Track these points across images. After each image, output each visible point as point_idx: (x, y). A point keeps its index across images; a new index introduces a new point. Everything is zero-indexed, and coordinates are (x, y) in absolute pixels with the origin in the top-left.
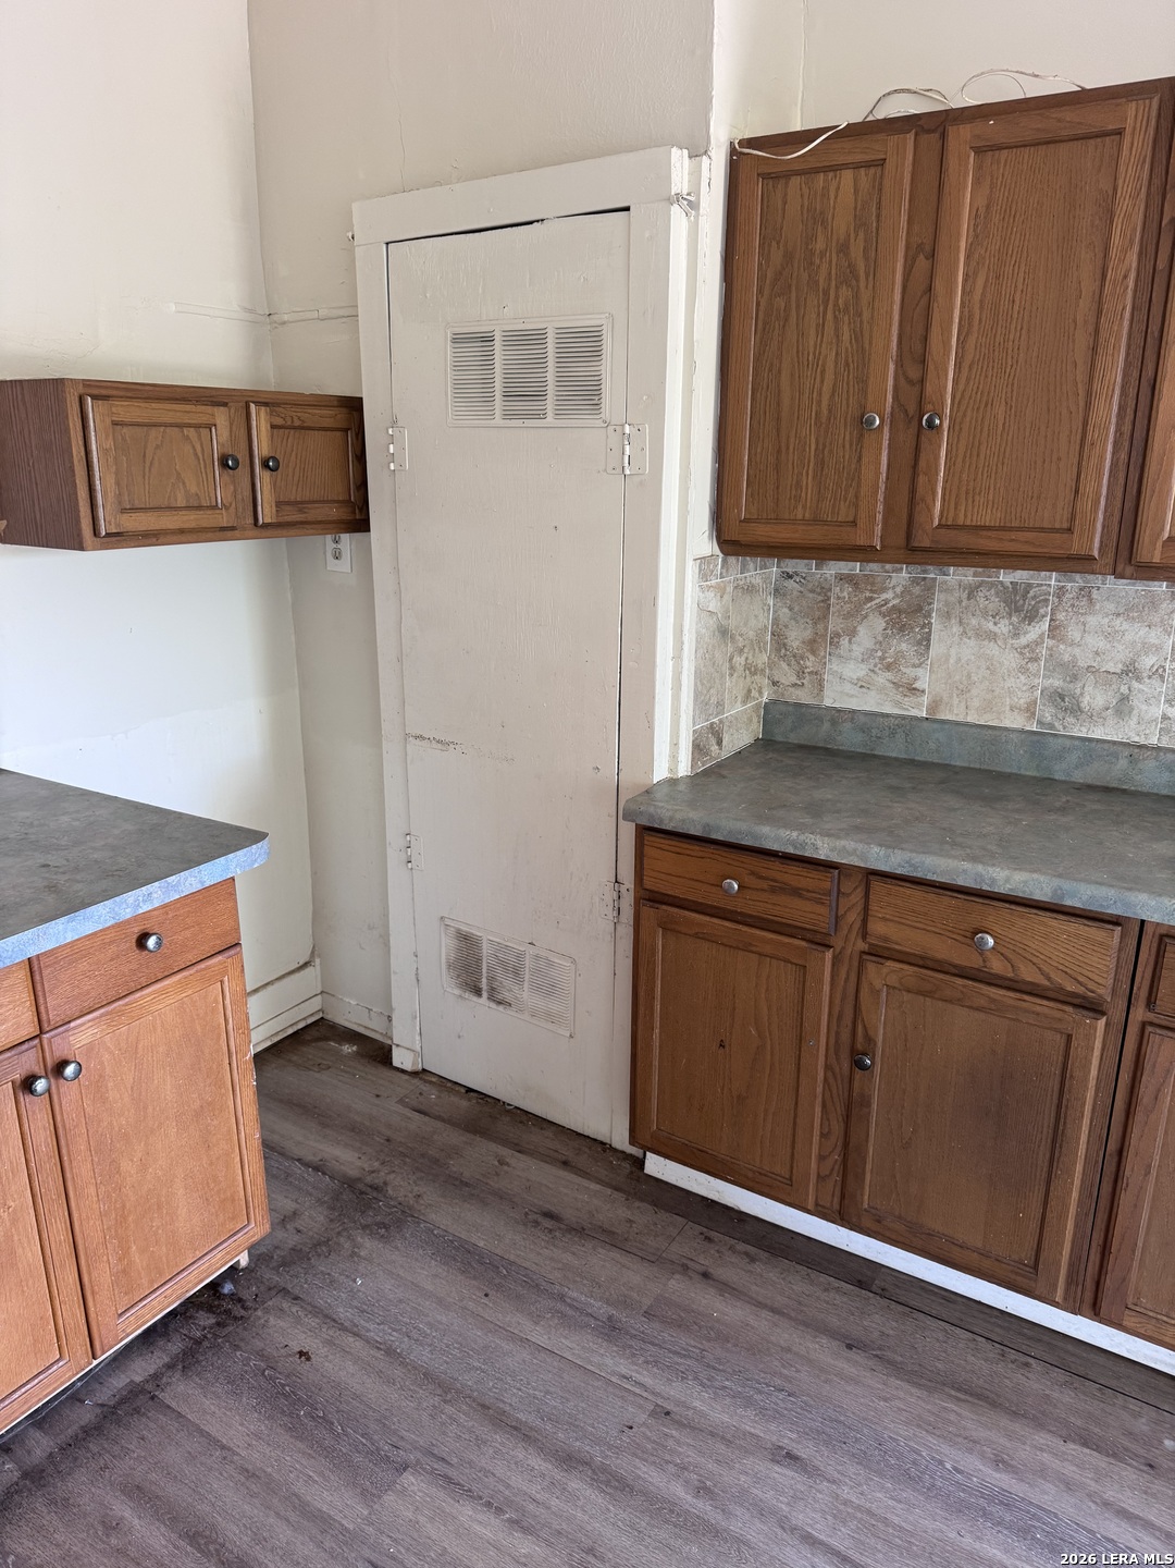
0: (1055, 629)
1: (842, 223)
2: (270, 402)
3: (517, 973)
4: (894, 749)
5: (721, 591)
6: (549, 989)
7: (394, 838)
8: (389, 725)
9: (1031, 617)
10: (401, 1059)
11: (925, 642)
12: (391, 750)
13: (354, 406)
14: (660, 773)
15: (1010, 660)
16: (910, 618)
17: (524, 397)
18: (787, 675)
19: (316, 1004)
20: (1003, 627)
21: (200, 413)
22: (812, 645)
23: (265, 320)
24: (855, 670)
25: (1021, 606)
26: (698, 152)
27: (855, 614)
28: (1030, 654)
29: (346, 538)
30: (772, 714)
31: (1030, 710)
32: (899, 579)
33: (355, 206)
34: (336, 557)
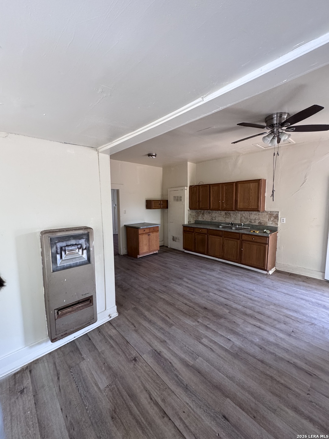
0: (211, 214)
1: (195, 190)
2: (162, 201)
3: (177, 239)
4: (203, 223)
5: (190, 212)
6: (179, 240)
7: (169, 230)
8: (169, 222)
9: (210, 214)
10: (169, 247)
11: (204, 216)
12: (169, 223)
13: (167, 201)
14: (185, 223)
15: (209, 216)
16: (203, 214)
17: (177, 200)
18: (196, 218)
19: (163, 244)
20: (208, 214)
21: (158, 202)
22: (198, 216)
23: (162, 195)
24: (200, 218)
25: (209, 213)
26: (187, 187)
27: (200, 214)
28: (210, 216)
29: (167, 209)
30: (195, 221)
31: (210, 220)
32: (202, 211)
33: (168, 189)
34: (166, 210)
